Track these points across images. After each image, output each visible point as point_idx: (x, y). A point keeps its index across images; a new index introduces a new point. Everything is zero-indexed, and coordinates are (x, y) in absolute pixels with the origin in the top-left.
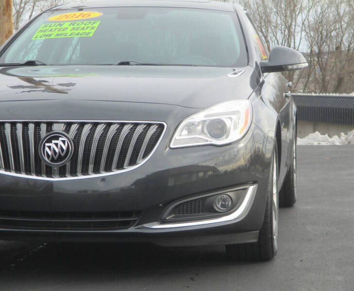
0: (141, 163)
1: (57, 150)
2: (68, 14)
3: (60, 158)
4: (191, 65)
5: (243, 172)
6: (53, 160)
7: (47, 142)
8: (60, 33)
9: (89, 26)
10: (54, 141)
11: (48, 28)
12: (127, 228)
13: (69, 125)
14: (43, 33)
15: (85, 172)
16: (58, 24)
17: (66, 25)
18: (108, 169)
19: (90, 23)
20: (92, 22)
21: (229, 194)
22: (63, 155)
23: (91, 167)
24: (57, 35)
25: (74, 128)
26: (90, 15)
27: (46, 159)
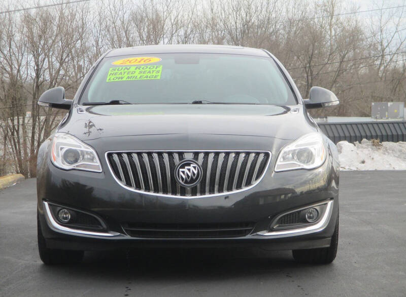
0: (255, 184)
1: (190, 174)
2: (130, 59)
3: (192, 181)
4: (254, 104)
5: (323, 191)
6: (186, 182)
7: (181, 168)
8: (130, 75)
9: (154, 69)
10: (186, 167)
11: (116, 71)
12: (245, 236)
13: (196, 154)
14: (114, 76)
15: (212, 191)
16: (124, 68)
17: (133, 69)
18: (230, 188)
19: (154, 67)
20: (155, 66)
21: (315, 207)
22: (194, 178)
23: (216, 187)
24: (128, 77)
25: (201, 156)
26: (150, 60)
27: (181, 181)
